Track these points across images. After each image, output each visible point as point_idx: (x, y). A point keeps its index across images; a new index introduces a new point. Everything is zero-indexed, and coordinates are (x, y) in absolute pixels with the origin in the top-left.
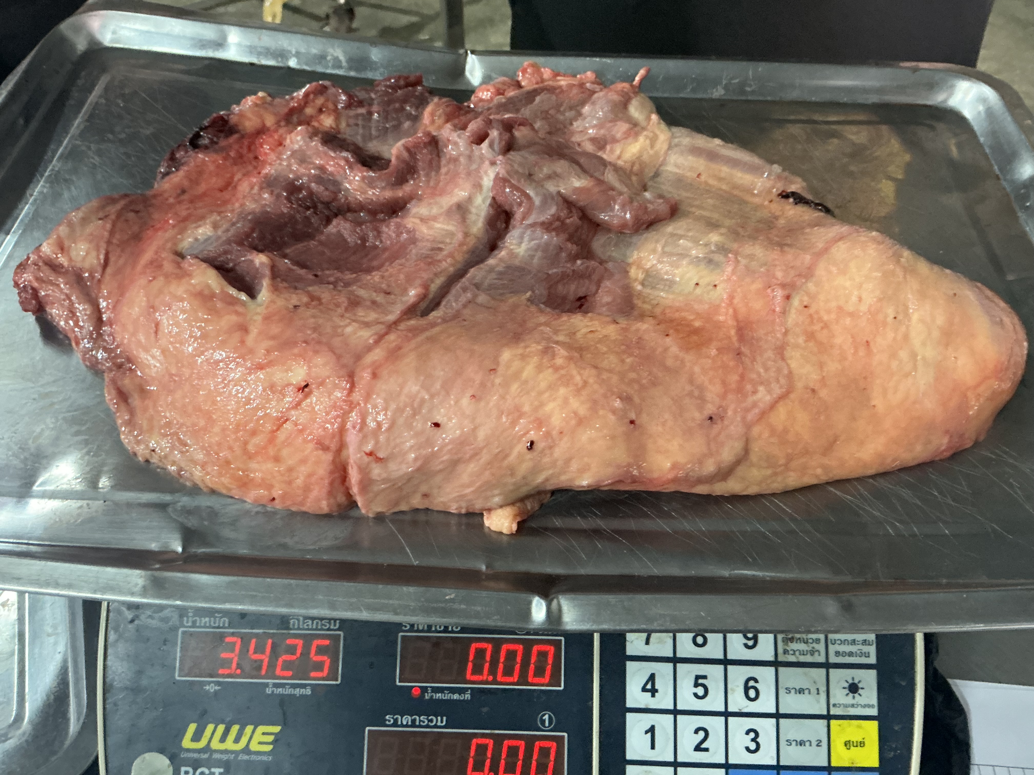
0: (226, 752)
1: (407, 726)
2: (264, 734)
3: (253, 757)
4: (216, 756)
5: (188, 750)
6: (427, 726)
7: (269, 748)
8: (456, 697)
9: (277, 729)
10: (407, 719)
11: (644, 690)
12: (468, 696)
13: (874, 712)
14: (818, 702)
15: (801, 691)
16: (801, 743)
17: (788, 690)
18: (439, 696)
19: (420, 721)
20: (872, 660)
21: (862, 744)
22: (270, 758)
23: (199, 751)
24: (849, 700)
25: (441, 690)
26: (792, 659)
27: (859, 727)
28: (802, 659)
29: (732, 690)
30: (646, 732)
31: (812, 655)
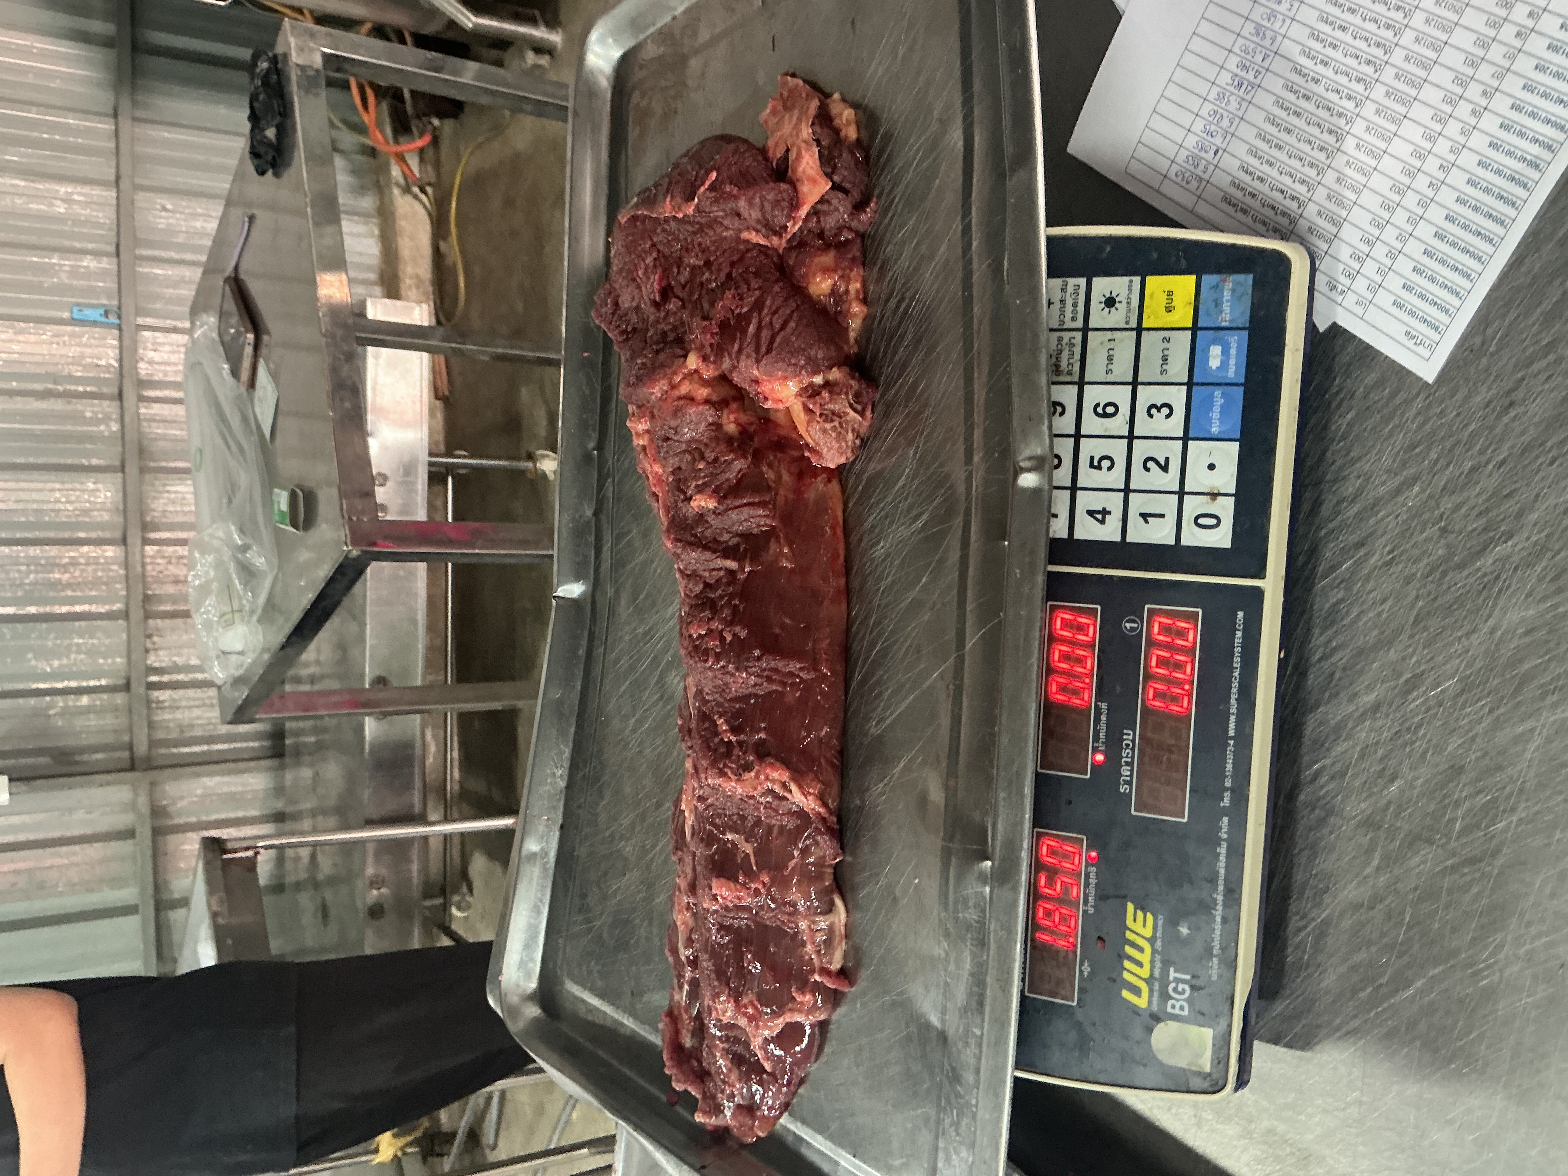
0: (1152, 962)
1: (1132, 771)
2: (1135, 920)
3: (1159, 934)
4: (1157, 974)
5: (1150, 1002)
6: (1133, 749)
7: (1150, 916)
8: (1104, 718)
9: (1130, 907)
10: (1125, 771)
11: (1102, 522)
12: (1104, 706)
13: (1137, 280)
14: (1122, 341)
15: (1110, 358)
16: (1165, 359)
17: (1109, 372)
18: (1102, 735)
19: (1127, 757)
20: (1082, 281)
21: (1170, 293)
22: (1160, 917)
23: (1151, 991)
24: (1122, 307)
25: (1096, 733)
26: (1077, 368)
27: (1151, 296)
28: (1077, 356)
29: (1106, 430)
30: (1147, 522)
31: (1074, 345)
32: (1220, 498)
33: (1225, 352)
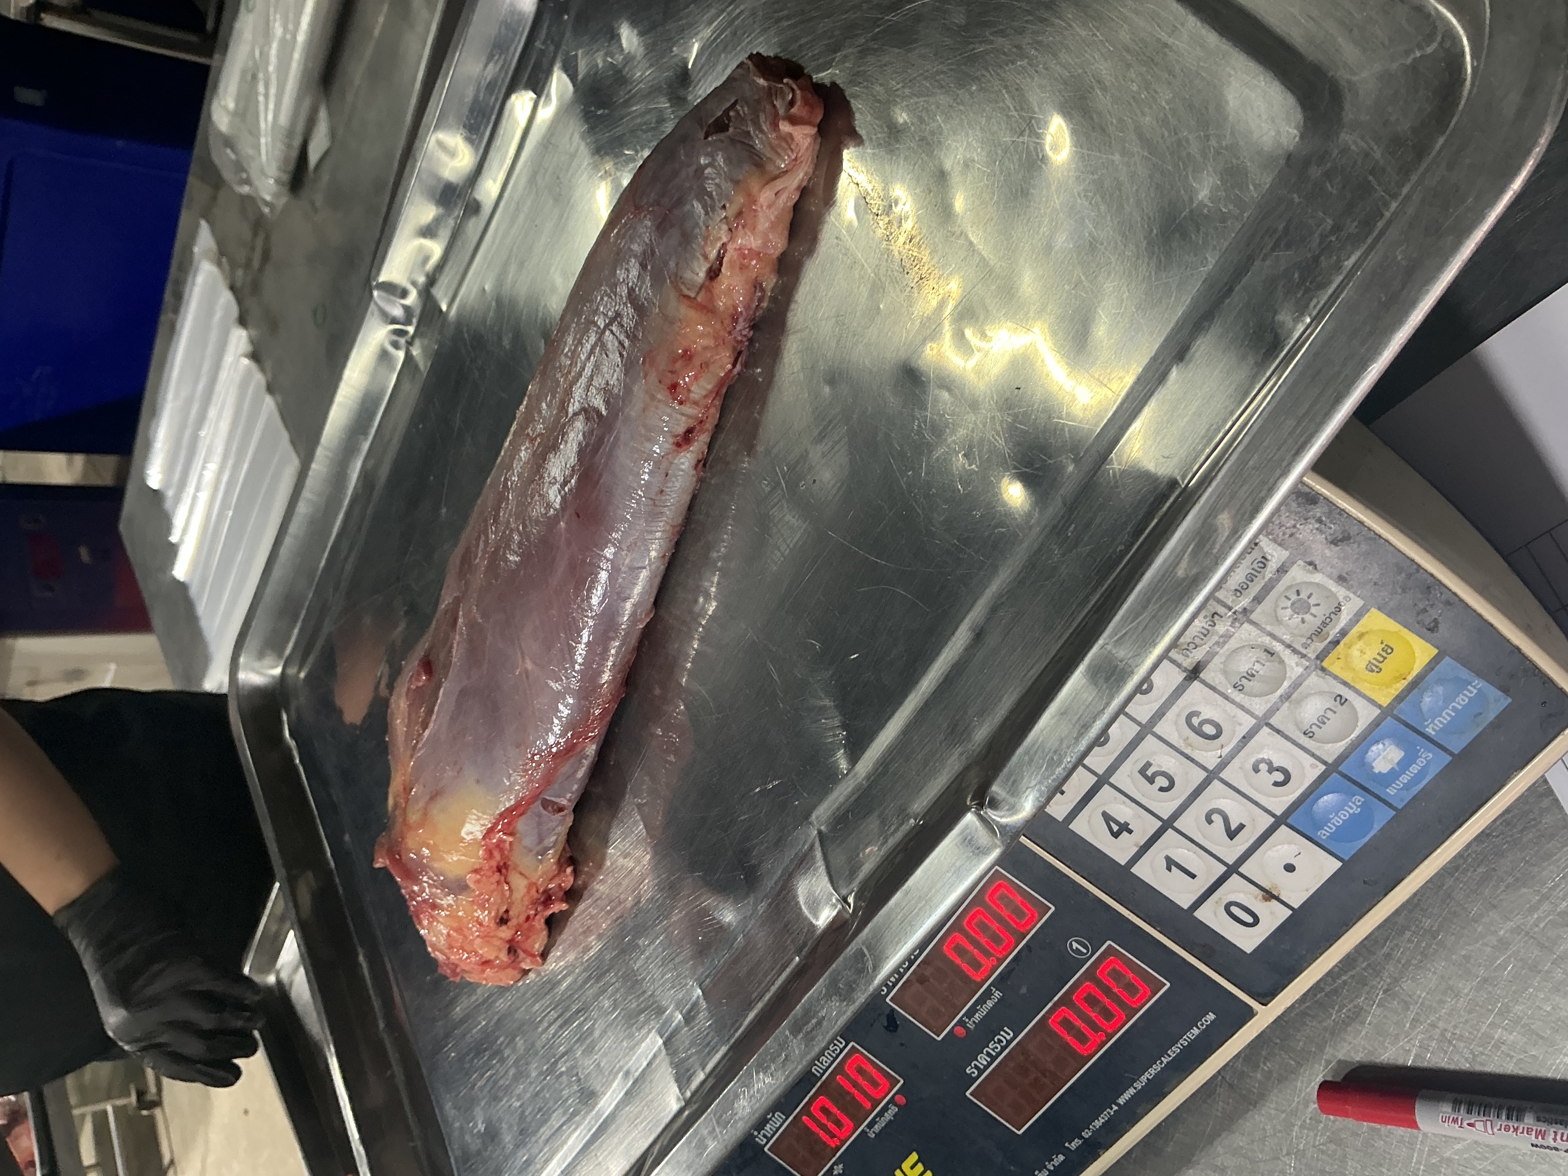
1: (989, 1064)
2: (912, 1168)
6: (1003, 1049)
8: (990, 1004)
9: (914, 1157)
10: (983, 1060)
11: (1116, 835)
12: (997, 994)
15: (1251, 675)
16: (1322, 720)
17: (1239, 686)
18: (978, 1016)
19: (993, 1050)
21: (1388, 649)
24: (1312, 622)
25: (973, 1010)
26: (1200, 653)
27: (1360, 636)
28: (1211, 643)
29: (1188, 747)
30: (1169, 869)
31: (1214, 624)
32: (1274, 902)
33: (1404, 765)
